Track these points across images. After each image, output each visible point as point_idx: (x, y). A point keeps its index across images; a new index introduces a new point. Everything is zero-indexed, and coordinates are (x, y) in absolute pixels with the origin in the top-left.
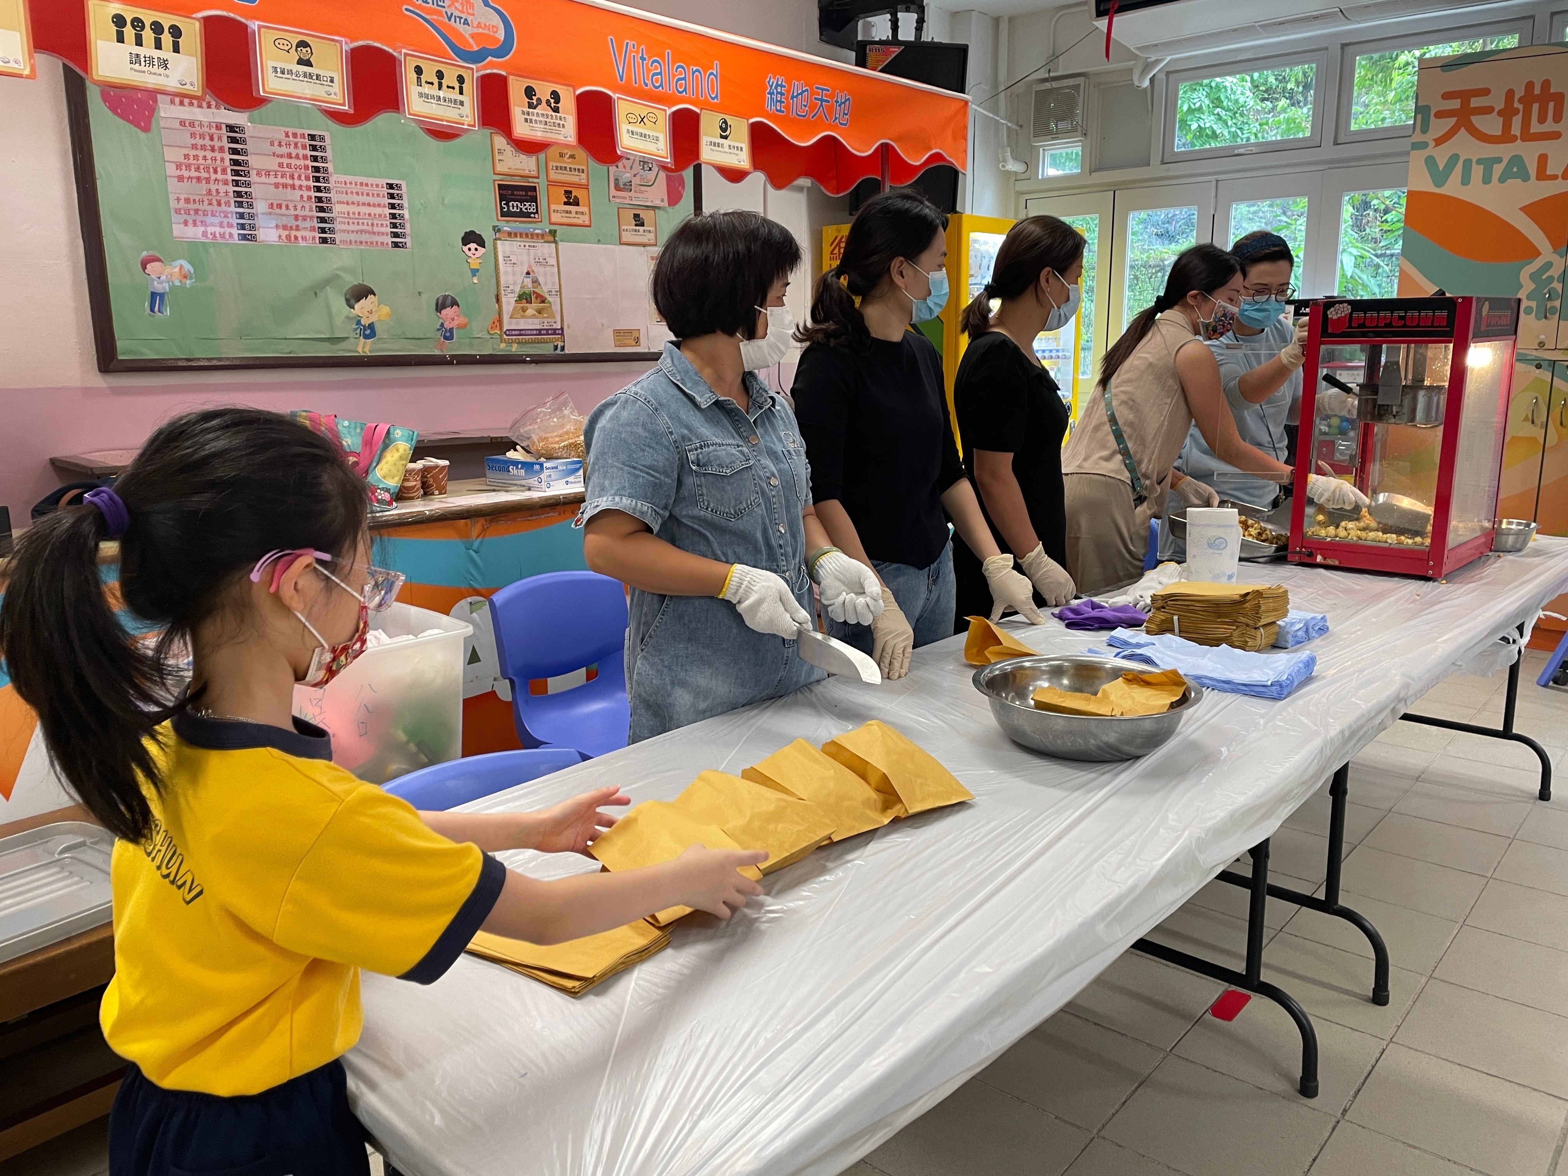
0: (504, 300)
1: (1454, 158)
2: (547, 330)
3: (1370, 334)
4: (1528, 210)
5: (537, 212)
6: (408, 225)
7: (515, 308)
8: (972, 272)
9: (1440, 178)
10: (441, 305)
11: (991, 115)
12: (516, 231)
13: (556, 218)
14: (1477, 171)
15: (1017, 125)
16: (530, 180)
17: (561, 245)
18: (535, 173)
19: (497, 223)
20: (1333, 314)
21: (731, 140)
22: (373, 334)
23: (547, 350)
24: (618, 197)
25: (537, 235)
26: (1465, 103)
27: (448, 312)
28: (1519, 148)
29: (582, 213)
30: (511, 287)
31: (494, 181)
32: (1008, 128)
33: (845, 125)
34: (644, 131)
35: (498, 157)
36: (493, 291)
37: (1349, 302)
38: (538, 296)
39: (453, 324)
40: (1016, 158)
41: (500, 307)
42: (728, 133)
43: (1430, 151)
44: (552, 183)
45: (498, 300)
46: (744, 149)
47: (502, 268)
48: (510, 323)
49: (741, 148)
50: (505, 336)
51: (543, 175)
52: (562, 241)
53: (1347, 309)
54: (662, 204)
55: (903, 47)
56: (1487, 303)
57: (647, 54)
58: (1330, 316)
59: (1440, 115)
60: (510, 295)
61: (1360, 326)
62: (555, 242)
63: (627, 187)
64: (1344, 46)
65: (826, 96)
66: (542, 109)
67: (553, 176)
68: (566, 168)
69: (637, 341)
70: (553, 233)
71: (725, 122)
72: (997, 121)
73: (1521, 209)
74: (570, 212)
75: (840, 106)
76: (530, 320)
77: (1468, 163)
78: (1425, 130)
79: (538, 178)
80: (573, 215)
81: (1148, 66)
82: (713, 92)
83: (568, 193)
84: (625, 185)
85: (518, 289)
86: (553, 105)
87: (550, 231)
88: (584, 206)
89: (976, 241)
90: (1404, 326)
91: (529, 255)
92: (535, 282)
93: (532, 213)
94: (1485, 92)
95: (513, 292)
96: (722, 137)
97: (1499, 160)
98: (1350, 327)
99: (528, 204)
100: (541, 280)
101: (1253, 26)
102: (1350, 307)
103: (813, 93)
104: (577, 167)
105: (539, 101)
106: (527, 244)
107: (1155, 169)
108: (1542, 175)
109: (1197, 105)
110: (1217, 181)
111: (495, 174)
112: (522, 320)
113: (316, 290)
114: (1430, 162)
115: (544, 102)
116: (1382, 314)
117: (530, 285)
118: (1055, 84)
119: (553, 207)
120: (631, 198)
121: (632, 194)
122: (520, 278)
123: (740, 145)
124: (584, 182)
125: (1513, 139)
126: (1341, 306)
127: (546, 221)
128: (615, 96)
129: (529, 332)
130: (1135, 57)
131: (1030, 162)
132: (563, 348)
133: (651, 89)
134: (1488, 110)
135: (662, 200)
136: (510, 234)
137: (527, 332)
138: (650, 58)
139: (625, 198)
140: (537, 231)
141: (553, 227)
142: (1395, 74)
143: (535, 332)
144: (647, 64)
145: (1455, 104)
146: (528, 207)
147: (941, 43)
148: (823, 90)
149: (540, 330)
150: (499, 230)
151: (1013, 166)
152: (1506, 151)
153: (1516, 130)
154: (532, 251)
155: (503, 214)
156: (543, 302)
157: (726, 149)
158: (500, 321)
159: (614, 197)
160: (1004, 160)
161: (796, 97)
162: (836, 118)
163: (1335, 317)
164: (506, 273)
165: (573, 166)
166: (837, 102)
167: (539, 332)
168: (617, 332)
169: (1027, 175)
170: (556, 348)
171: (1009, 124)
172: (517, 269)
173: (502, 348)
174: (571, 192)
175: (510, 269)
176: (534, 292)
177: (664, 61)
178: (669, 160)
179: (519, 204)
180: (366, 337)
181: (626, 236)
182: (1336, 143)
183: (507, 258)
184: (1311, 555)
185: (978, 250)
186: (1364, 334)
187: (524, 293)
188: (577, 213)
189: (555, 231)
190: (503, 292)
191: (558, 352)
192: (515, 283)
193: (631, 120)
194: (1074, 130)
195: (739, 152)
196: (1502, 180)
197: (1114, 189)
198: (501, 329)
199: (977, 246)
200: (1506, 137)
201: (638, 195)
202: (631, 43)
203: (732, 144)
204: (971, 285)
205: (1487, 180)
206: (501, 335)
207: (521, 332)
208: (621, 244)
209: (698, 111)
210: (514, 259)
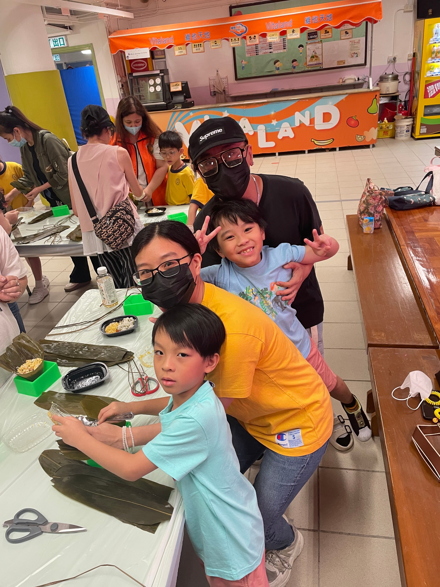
0: (307, 58)
2: (318, 64)
6: (287, 46)
7: (310, 60)
10: (293, 61)
13: (322, 37)
17: (323, 43)
19: (307, 42)
21: (295, 33)
22: (279, 69)
23: (319, 68)
25: (317, 42)
27: (295, 63)
29: (330, 35)
30: (309, 55)
31: (307, 33)
33: (330, 20)
34: (274, 37)
36: (305, 57)
39: (295, 65)
41: (307, 60)
48: (309, 63)
57: (274, 23)
60: (309, 57)
65: (323, 16)
66: (253, 39)
69: (344, 63)
70: (321, 41)
71: (293, 30)
74: (326, 35)
75: (328, 17)
76: (314, 62)
82: (290, 25)
83: (326, 31)
85: (311, 56)
88: (330, 33)
92: (315, 53)
96: (293, 33)
100: (317, 52)
103: (319, 17)
112: (312, 62)
113: (269, 62)
119: (321, 35)
122: (312, 53)
123: (297, 33)
127: (319, 38)
128: (267, 33)
129: (314, 65)
132: (322, 67)
133: (275, 29)
136: (310, 43)
139: (343, 28)
144: (274, 25)
154: (315, 46)
156: (317, 57)
157: (293, 35)
158: (306, 63)
161: (314, 19)
162: (327, 20)
167: (316, 64)
168: (338, 62)
172: (311, 51)
175: (309, 51)
176: (315, 55)
177: (278, 23)
180: (278, 70)
181: (342, 38)
187: (313, 56)
188: (328, 35)
191: (321, 68)
193: (270, 36)
195: (297, 35)
198: (307, 65)
202: (271, 22)
207: (311, 65)
208: (341, 39)
209: (286, 30)
210: (310, 49)
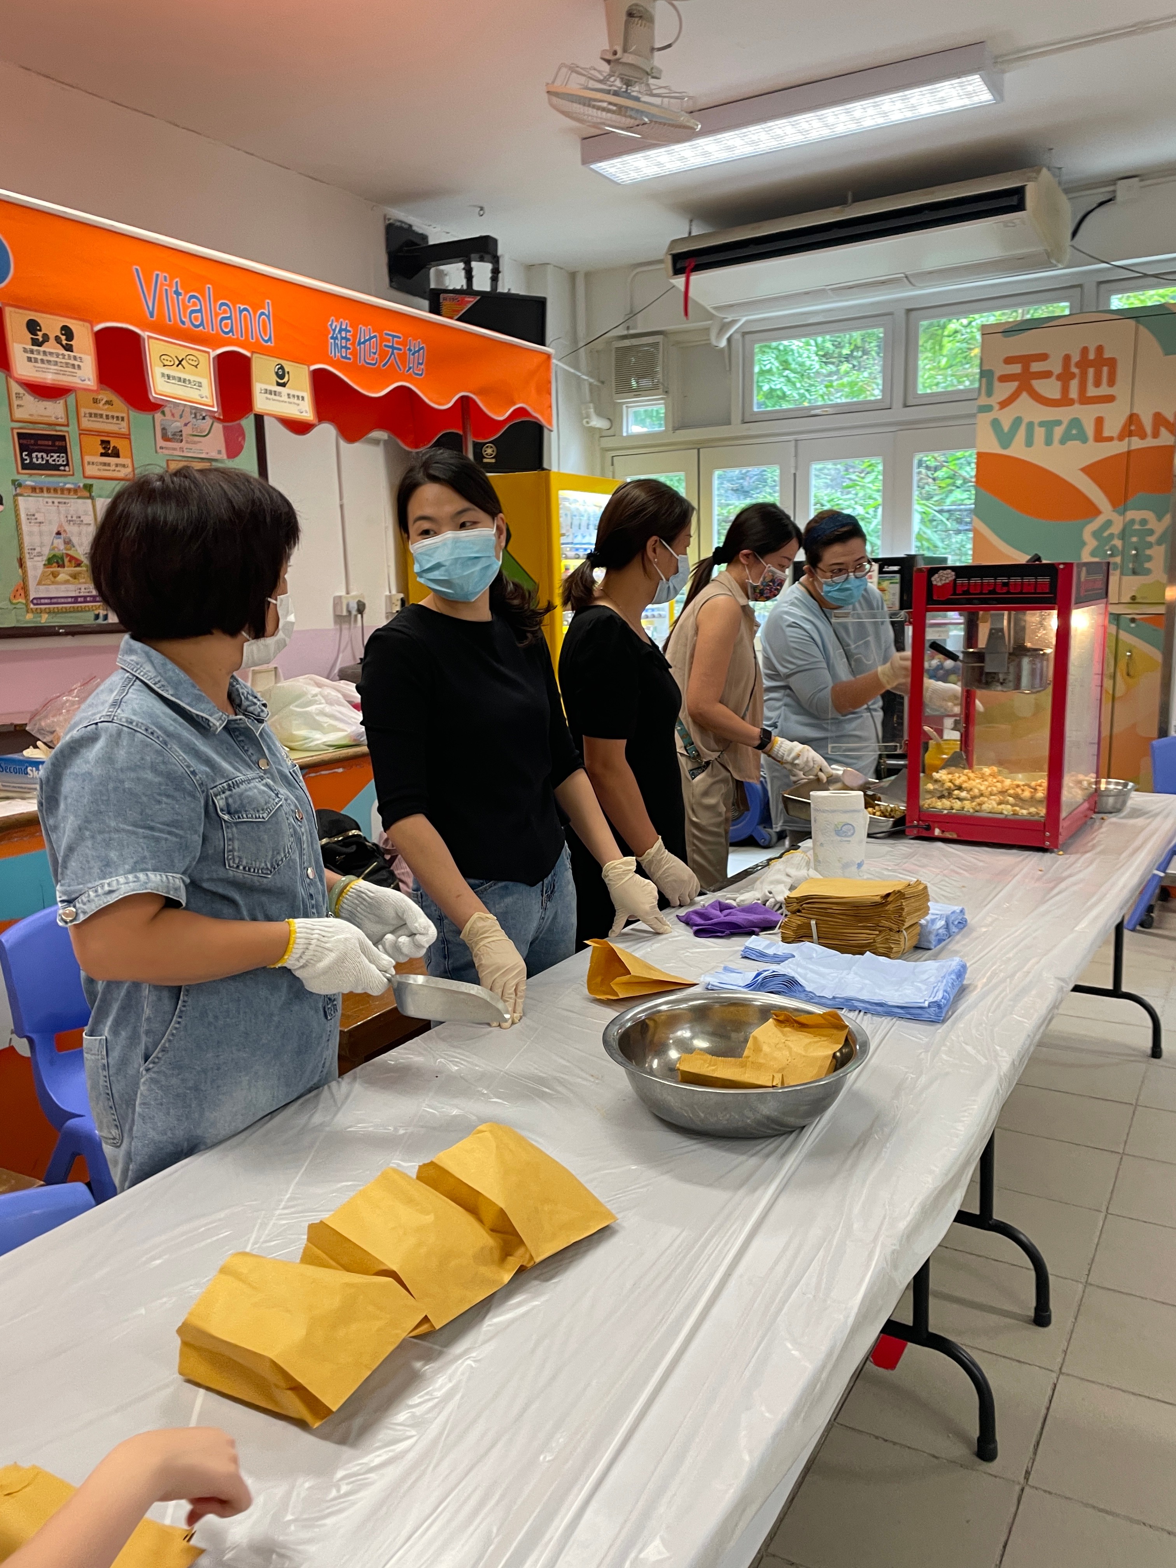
0: (29, 564)
1: (1018, 421)
2: (85, 597)
3: (976, 601)
4: (1090, 471)
5: (67, 464)
7: (43, 573)
8: (563, 531)
9: (1005, 440)
11: (572, 370)
12: (41, 486)
13: (91, 470)
14: (1040, 433)
15: (599, 381)
16: (58, 428)
18: (62, 421)
19: (18, 477)
20: (937, 580)
21: (290, 388)
23: (86, 619)
24: (166, 448)
25: (69, 490)
26: (1026, 368)
28: (1076, 411)
29: (124, 466)
30: (38, 549)
31: (12, 429)
32: (590, 384)
33: (421, 375)
34: (183, 376)
35: (15, 402)
36: (15, 554)
37: (953, 568)
38: (72, 558)
40: (600, 414)
41: (25, 573)
42: (285, 380)
43: (995, 414)
44: (84, 432)
45: (21, 563)
46: (306, 399)
47: (25, 527)
48: (37, 591)
49: (303, 398)
50: (32, 606)
51: (73, 422)
52: (100, 496)
53: (951, 575)
54: (218, 457)
55: (478, 298)
56: (1084, 569)
57: (182, 288)
58: (934, 583)
59: (1004, 379)
60: (36, 559)
61: (965, 593)
62: (91, 498)
63: (178, 436)
64: (909, 311)
65: (398, 343)
66: (51, 347)
67: (86, 423)
68: (101, 416)
70: (88, 488)
71: (282, 368)
72: (579, 377)
73: (1083, 470)
74: (109, 465)
75: (413, 354)
76: (63, 587)
77: (1030, 426)
78: (989, 394)
79: (67, 425)
80: (113, 468)
81: (724, 327)
82: (266, 335)
83: (105, 443)
84: (174, 435)
85: (46, 552)
86: (64, 342)
87: (85, 486)
88: (126, 457)
89: (566, 499)
90: (1008, 593)
91: (59, 513)
92: (68, 543)
93: (61, 465)
94: (1043, 357)
95: (40, 555)
96: (279, 384)
97: (1059, 423)
98: (955, 594)
99: (56, 455)
100: (75, 540)
101: (824, 290)
102: (953, 573)
103: (382, 340)
104: (116, 414)
105: (46, 338)
106: (56, 501)
107: (737, 429)
108: (1099, 437)
109: (768, 367)
110: (796, 440)
111: (13, 421)
112: (52, 587)
114: (996, 424)
115: (52, 340)
116: (986, 580)
117: (62, 547)
118: (635, 342)
119: (87, 458)
120: (181, 449)
121: (183, 444)
122: (48, 539)
123: (300, 394)
124: (124, 430)
125: (1071, 402)
126: (945, 572)
127: (79, 474)
128: (145, 334)
129: (63, 600)
130: (711, 317)
131: (614, 418)
133: (188, 329)
134: (1047, 374)
135: (219, 452)
136: (34, 489)
137: (60, 600)
138: (186, 293)
139: (174, 449)
140: (68, 486)
141: (89, 482)
142: (945, 340)
143: (70, 600)
144: (183, 300)
145: (1016, 369)
146: (55, 458)
147: (518, 295)
148: (394, 336)
149: (76, 598)
150: (20, 485)
151: (597, 422)
152: (1065, 414)
153: (1074, 394)
154: (62, 508)
155: (25, 467)
156: (79, 565)
157: (285, 398)
158: (25, 588)
159: (161, 448)
160: (588, 416)
161: (364, 343)
162: (410, 368)
163: (939, 584)
164: (31, 533)
165: (110, 414)
166: (410, 350)
167: (75, 600)
169: (611, 432)
170: (97, 617)
171: (591, 380)
172: (44, 528)
173: (29, 619)
174: (108, 442)
175: (36, 529)
176: (68, 555)
177: (204, 296)
178: (215, 409)
179: (45, 456)
182: (905, 406)
183: (31, 516)
184: (929, 828)
185: (568, 509)
186: (969, 601)
187: (54, 556)
188: (117, 465)
189: (91, 486)
190: (27, 556)
191: (101, 621)
192: (42, 546)
193: (166, 363)
194: (655, 388)
195: (300, 402)
196: (1063, 442)
197: (698, 447)
198: (27, 600)
199: (567, 504)
200: (1065, 401)
201: (189, 446)
202: (162, 275)
203: (292, 392)
204: (563, 544)
205: (1049, 442)
206: (27, 605)
207: (52, 600)
209: (248, 354)
210: (40, 517)
